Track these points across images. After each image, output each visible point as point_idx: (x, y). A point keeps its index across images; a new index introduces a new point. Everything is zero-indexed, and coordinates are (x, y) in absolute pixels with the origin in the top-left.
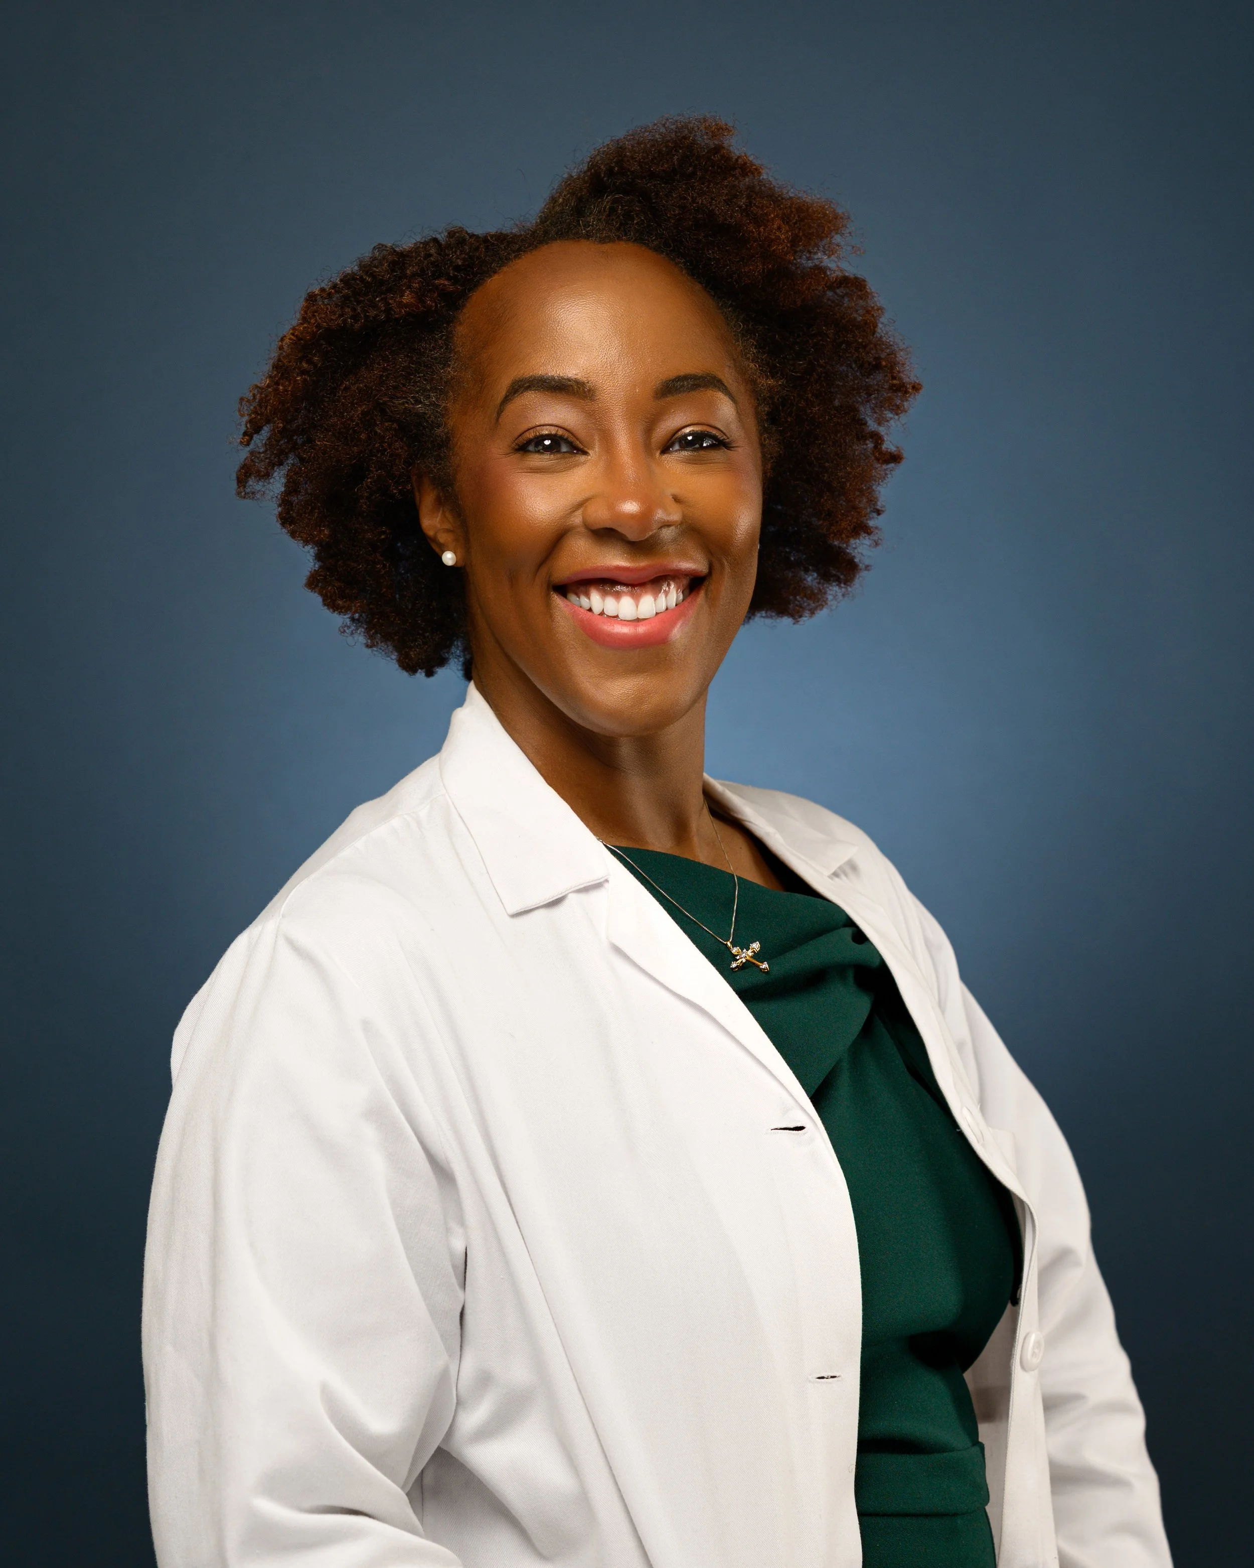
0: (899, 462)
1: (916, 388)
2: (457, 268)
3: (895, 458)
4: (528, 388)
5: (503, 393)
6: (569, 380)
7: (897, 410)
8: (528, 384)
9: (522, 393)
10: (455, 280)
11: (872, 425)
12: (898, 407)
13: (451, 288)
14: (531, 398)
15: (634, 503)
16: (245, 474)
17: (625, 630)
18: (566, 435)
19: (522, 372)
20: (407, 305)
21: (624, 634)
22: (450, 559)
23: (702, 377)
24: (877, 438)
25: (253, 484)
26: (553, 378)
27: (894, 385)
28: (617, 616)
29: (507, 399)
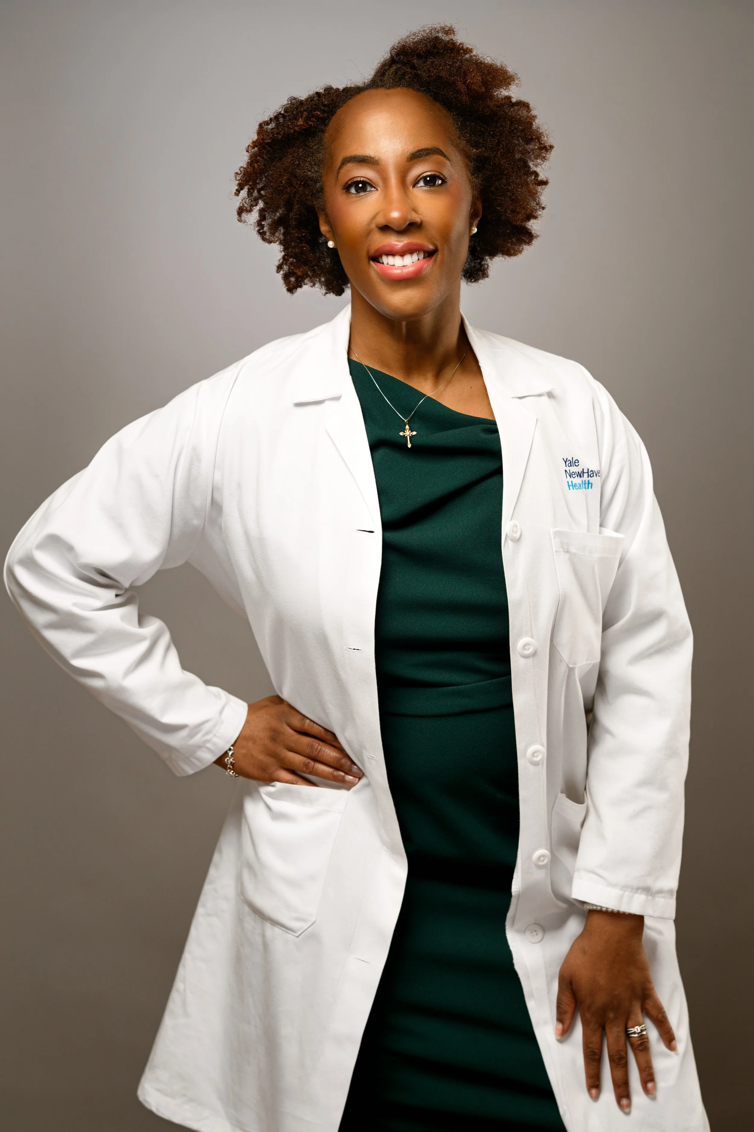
0: (547, 185)
1: (551, 147)
2: (325, 106)
3: (544, 183)
4: (349, 162)
5: (339, 165)
6: (367, 157)
7: (544, 159)
8: (349, 160)
9: (346, 164)
10: (324, 111)
11: (533, 168)
12: (544, 157)
13: (321, 115)
14: (350, 165)
15: (397, 212)
16: (241, 211)
17: (398, 271)
18: (368, 181)
19: (346, 154)
20: (300, 125)
21: (398, 274)
22: (331, 245)
23: (430, 149)
24: (536, 174)
25: (244, 215)
26: (359, 156)
27: (541, 147)
28: (394, 265)
29: (340, 167)
